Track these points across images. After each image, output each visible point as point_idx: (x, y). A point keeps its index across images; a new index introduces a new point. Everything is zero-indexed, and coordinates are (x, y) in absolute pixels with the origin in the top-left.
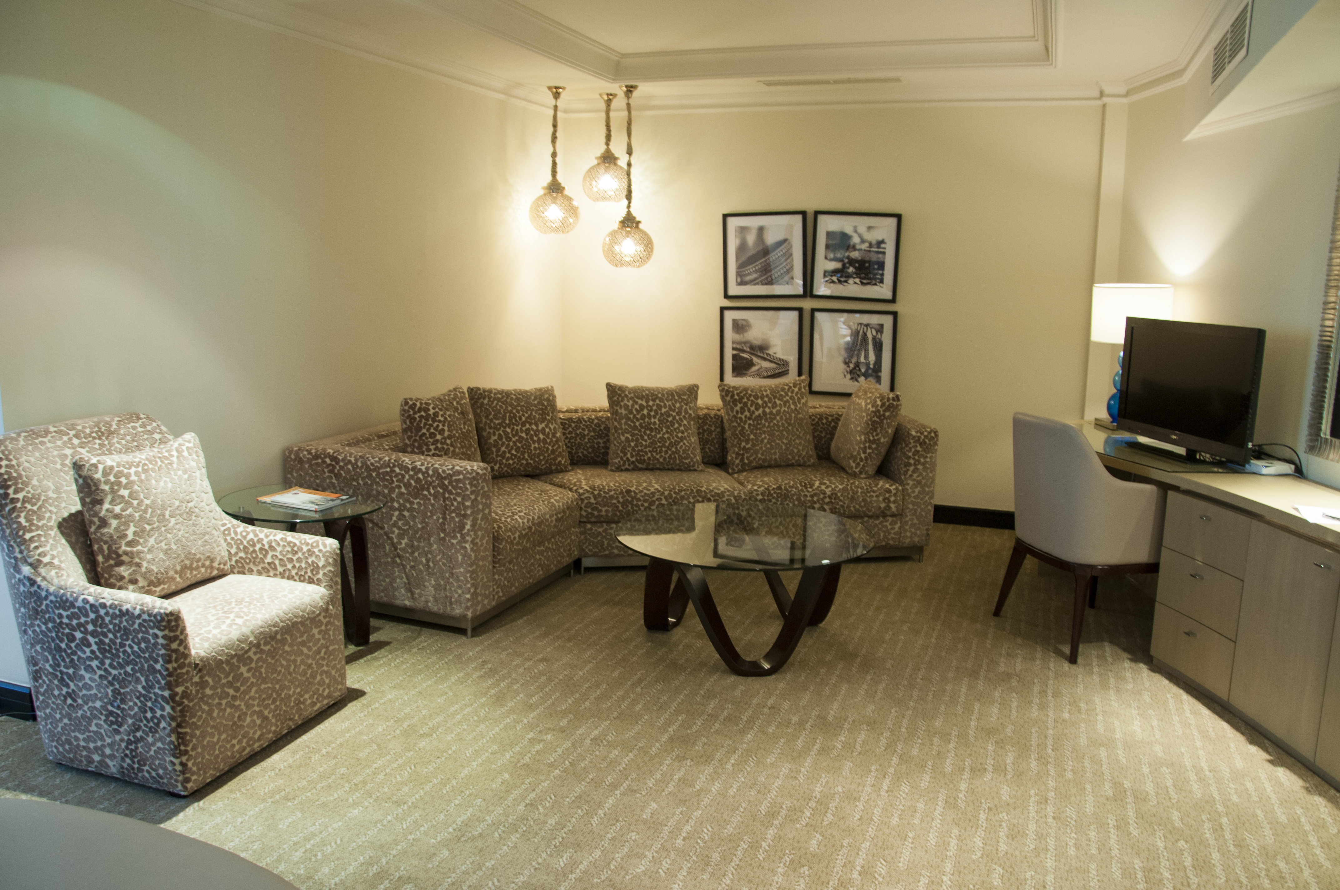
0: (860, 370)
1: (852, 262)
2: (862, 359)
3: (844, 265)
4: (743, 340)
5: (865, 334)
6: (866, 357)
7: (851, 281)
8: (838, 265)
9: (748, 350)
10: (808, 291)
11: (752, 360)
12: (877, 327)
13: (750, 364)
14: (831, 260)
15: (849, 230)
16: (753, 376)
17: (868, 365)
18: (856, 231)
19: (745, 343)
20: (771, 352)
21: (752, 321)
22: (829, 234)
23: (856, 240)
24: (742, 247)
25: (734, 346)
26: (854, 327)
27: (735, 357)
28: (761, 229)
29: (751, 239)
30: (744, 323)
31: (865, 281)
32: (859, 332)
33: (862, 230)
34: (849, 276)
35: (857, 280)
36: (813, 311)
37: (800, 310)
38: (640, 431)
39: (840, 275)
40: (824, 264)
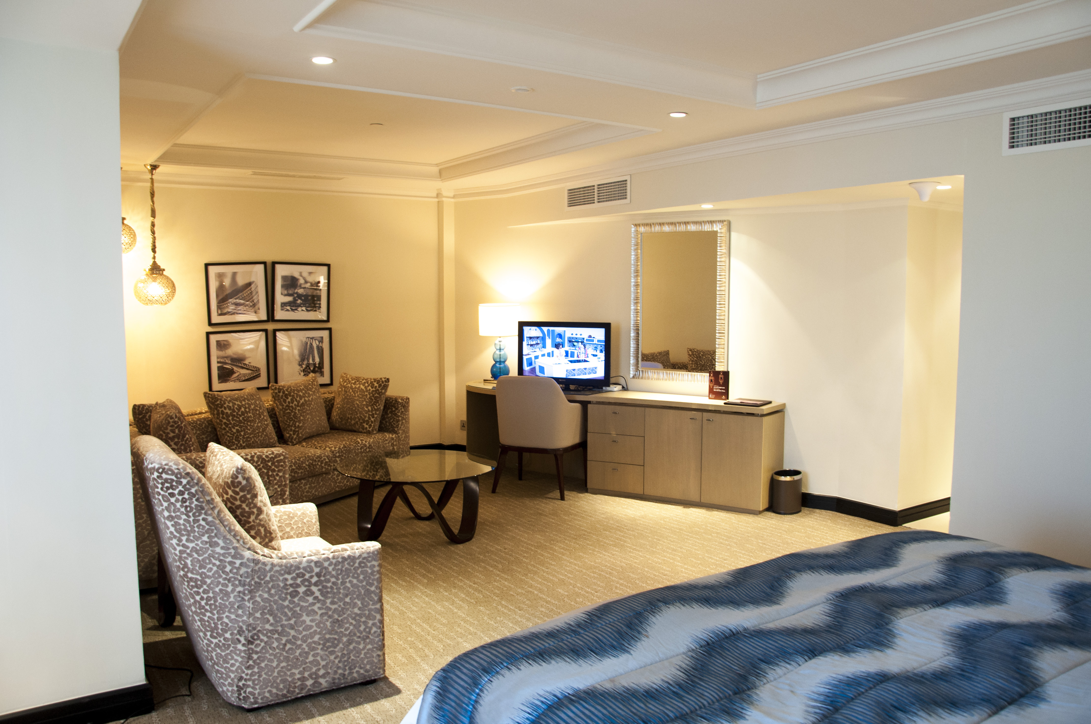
0: (310, 369)
1: (300, 296)
2: (311, 361)
3: (294, 298)
4: (226, 355)
5: (311, 344)
6: (313, 360)
7: (300, 309)
8: (290, 299)
9: (230, 362)
10: (271, 317)
11: (233, 369)
12: (320, 339)
13: (232, 372)
14: (285, 295)
15: (296, 275)
16: (235, 381)
17: (315, 364)
18: (301, 276)
19: (226, 357)
20: (247, 362)
21: (231, 341)
22: (284, 278)
23: (302, 281)
24: (221, 288)
25: (219, 360)
26: (304, 340)
27: (219, 368)
28: (234, 274)
29: (227, 282)
30: (225, 343)
31: (309, 309)
32: (307, 343)
33: (305, 274)
34: (299, 306)
35: (304, 308)
36: (275, 331)
37: (266, 331)
38: (244, 423)
39: (293, 305)
40: (280, 298)
